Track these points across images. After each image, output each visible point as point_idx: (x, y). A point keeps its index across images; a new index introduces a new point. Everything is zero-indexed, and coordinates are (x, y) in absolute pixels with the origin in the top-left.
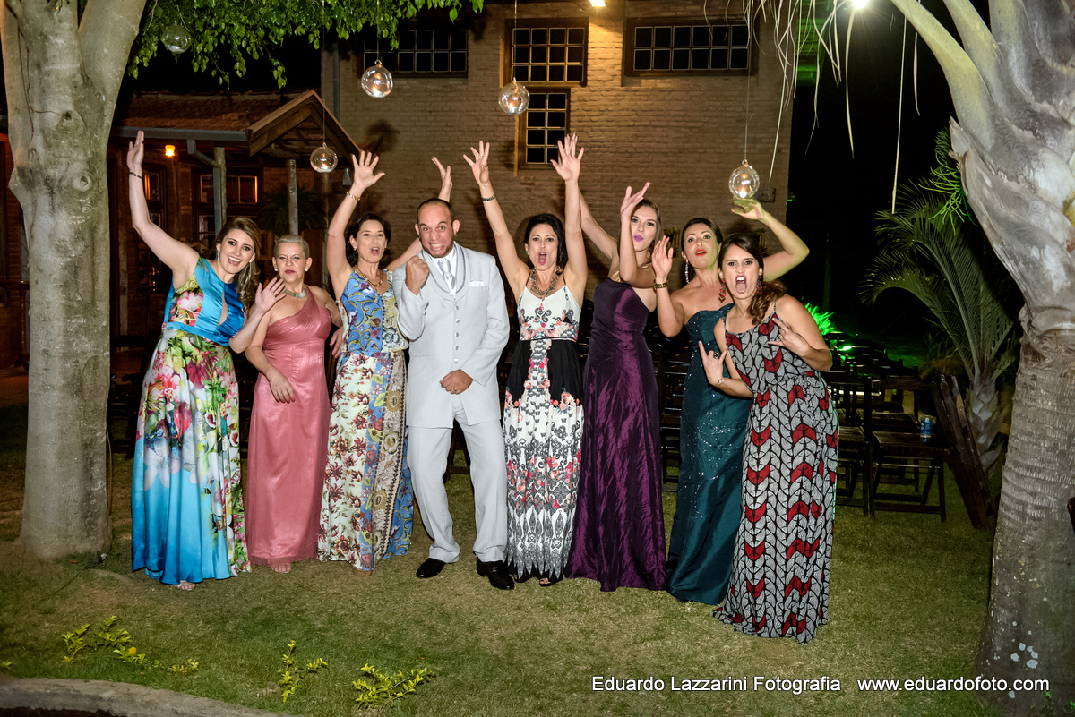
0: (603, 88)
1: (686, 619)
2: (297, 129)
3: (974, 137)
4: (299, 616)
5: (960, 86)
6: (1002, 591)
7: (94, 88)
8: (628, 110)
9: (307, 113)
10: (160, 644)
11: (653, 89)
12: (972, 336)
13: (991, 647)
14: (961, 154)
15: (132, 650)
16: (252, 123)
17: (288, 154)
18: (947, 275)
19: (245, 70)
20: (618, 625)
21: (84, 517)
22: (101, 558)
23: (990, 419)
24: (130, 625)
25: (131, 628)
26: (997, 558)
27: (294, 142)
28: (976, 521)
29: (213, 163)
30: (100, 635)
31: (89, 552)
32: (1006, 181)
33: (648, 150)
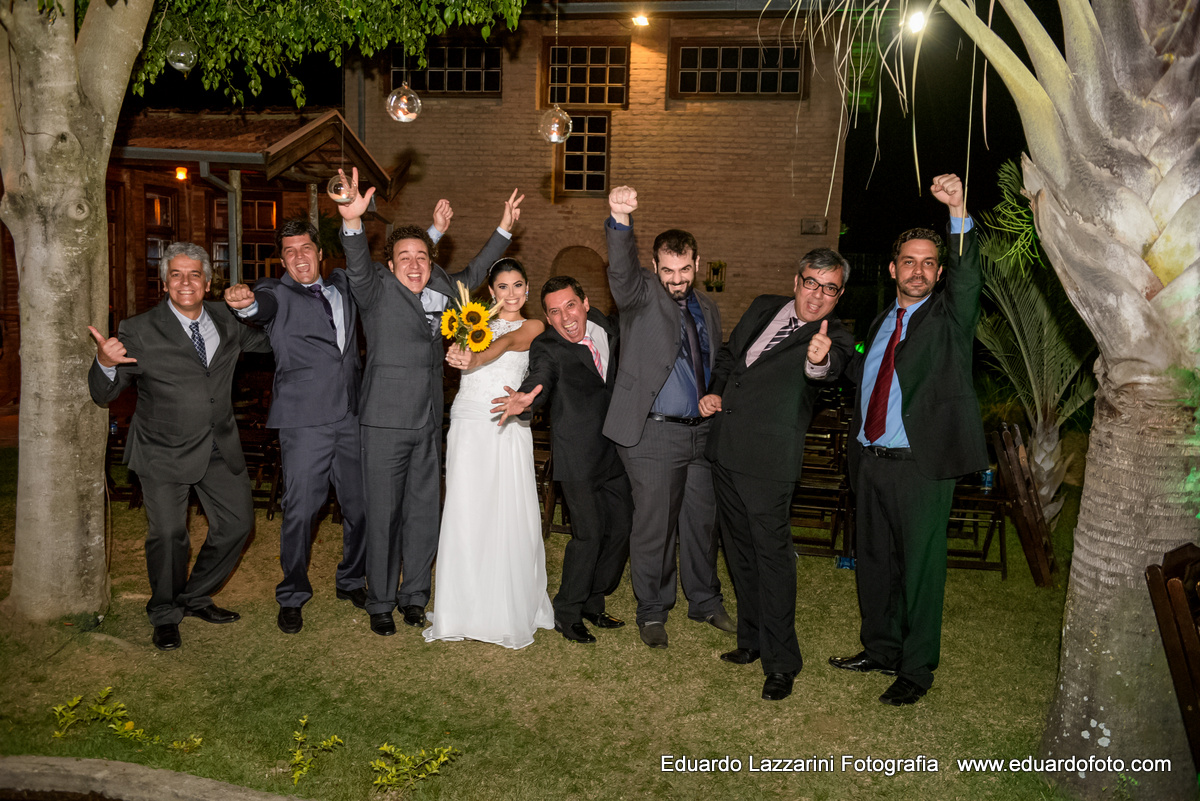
0: (646, 111)
1: (733, 689)
2: (319, 151)
3: (1047, 174)
4: (313, 686)
5: (1034, 118)
6: (1073, 664)
7: (93, 108)
8: (672, 135)
9: (330, 134)
10: (160, 717)
11: (699, 114)
12: (1035, 382)
13: (1060, 723)
14: (1034, 193)
15: (130, 725)
16: (270, 145)
17: (308, 178)
18: (1009, 317)
19: (261, 88)
20: (660, 695)
21: (81, 575)
22: (98, 620)
23: (1053, 469)
24: (128, 695)
25: (129, 699)
26: (1068, 628)
27: (316, 166)
28: (1039, 580)
29: (227, 187)
30: (94, 708)
31: (85, 613)
32: (1081, 222)
33: (694, 178)
